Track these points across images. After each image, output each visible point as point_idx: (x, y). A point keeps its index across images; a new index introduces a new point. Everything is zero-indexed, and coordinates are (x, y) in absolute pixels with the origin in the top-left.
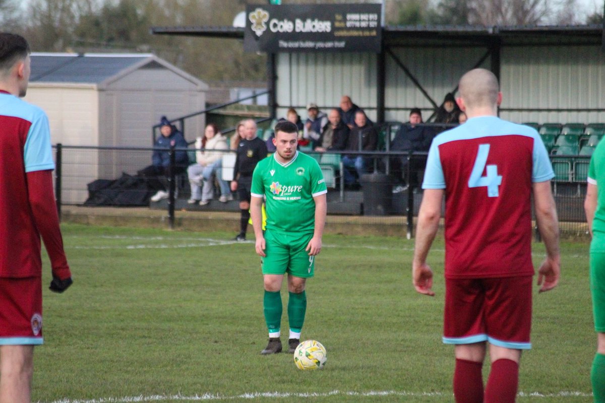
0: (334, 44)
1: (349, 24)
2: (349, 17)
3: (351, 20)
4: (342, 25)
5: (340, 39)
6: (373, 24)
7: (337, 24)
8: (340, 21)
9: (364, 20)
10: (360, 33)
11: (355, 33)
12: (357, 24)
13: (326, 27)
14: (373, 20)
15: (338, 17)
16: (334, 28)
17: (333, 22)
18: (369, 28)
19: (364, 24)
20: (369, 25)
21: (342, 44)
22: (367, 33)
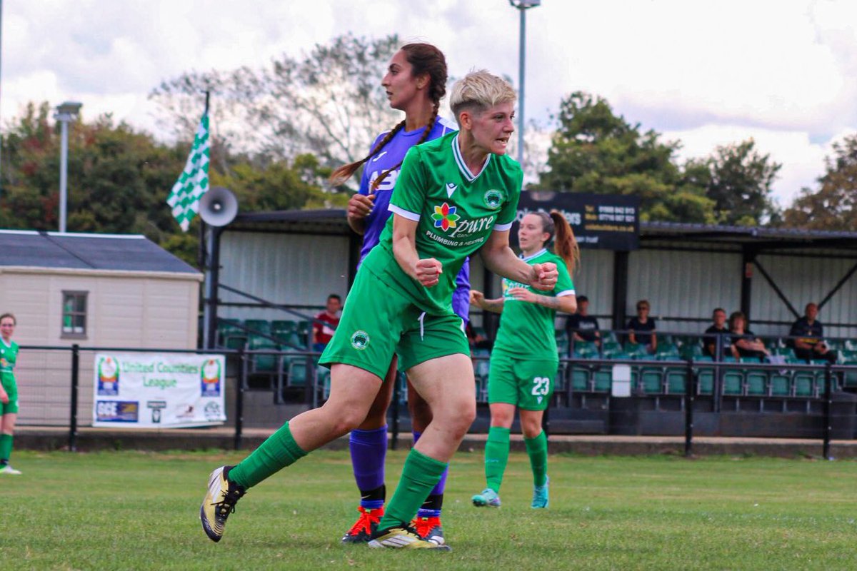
0: (585, 240)
1: (602, 217)
2: (601, 209)
3: (603, 213)
4: (594, 217)
5: (592, 234)
6: (629, 219)
7: (588, 217)
8: (591, 213)
9: (619, 214)
10: (616, 228)
11: (610, 228)
12: (612, 218)
13: (575, 219)
14: (629, 214)
15: (589, 209)
16: (584, 221)
17: (583, 213)
18: (624, 223)
19: (619, 218)
20: (625, 219)
21: (595, 240)
22: (623, 229)
